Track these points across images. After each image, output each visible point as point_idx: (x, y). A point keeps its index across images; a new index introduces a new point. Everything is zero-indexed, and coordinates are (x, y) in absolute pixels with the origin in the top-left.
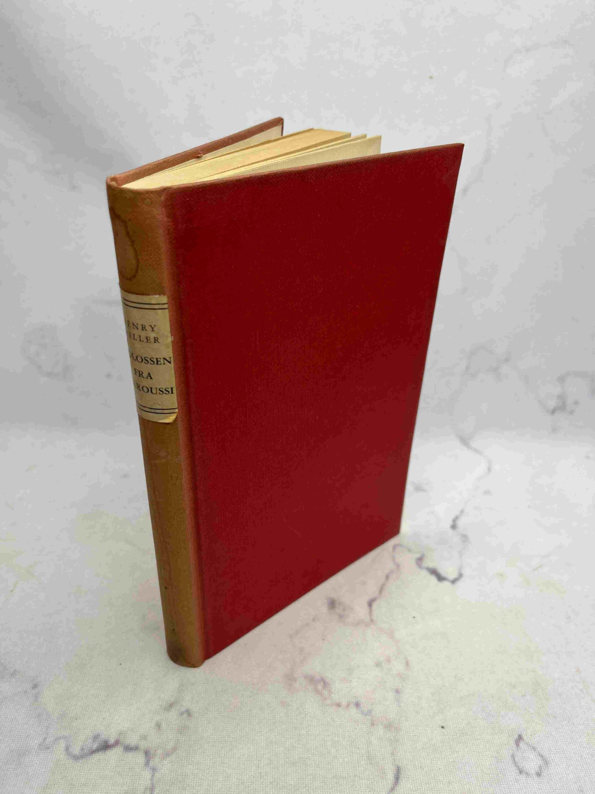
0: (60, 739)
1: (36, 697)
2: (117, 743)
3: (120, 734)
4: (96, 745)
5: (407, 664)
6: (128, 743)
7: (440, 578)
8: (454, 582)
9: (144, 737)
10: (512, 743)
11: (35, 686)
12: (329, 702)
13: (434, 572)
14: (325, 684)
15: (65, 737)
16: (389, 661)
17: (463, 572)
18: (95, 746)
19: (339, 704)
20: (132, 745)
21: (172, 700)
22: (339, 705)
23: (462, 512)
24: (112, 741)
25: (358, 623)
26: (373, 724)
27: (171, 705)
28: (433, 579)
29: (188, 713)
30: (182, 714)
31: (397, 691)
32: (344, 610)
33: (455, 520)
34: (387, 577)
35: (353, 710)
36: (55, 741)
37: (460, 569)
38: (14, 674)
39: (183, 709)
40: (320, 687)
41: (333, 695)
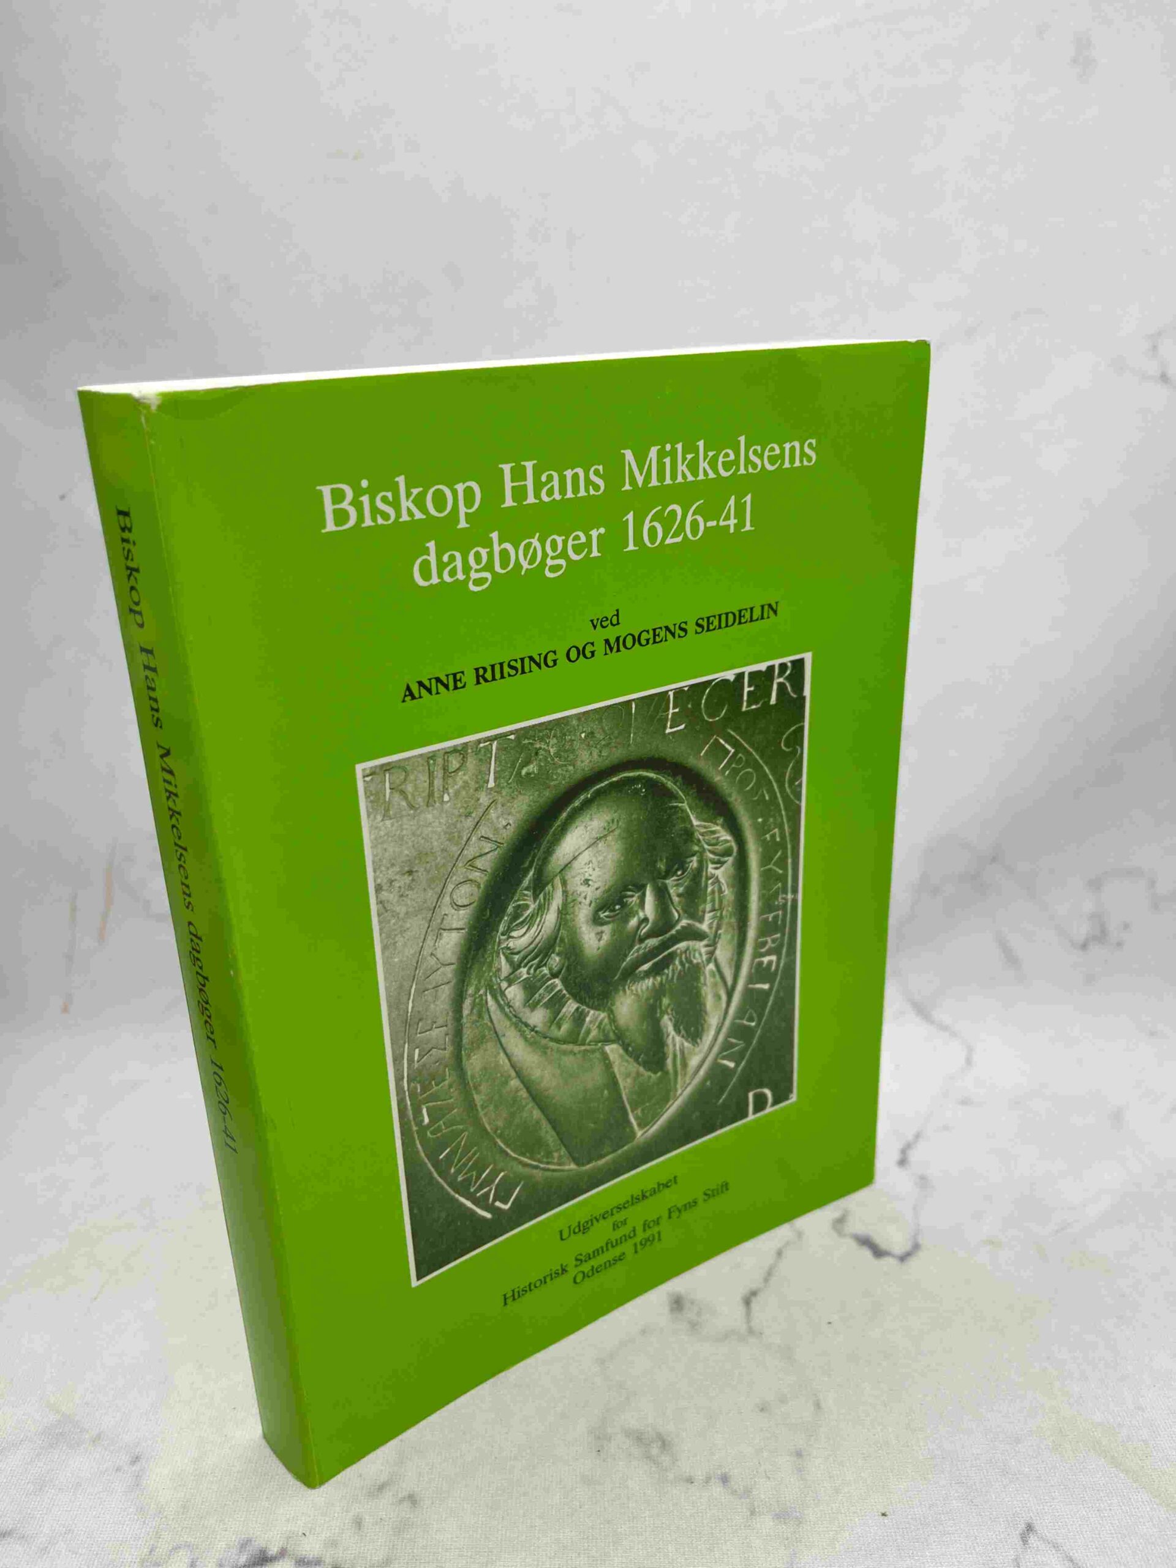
0: (180, 1548)
1: (138, 1477)
2: (283, 1553)
3: (288, 1538)
4: (245, 1556)
5: (818, 1405)
6: (304, 1553)
7: (878, 1252)
8: (903, 1258)
9: (333, 1543)
10: (1017, 1540)
11: (136, 1460)
12: (671, 1476)
13: (866, 1242)
14: (665, 1444)
15: (188, 1545)
16: (783, 1400)
17: (920, 1241)
18: (243, 1559)
19: (691, 1479)
20: (311, 1556)
21: (383, 1478)
22: (690, 1481)
23: (918, 1136)
24: (273, 1550)
25: (726, 1336)
26: (753, 1513)
27: (381, 1488)
28: (867, 1253)
29: (412, 1499)
30: (402, 1501)
31: (799, 1454)
32: (699, 1314)
33: (904, 1152)
34: (779, 1253)
35: (717, 1489)
36: (171, 1551)
37: (915, 1237)
38: (97, 1439)
39: (405, 1494)
40: (655, 1451)
41: (679, 1463)
